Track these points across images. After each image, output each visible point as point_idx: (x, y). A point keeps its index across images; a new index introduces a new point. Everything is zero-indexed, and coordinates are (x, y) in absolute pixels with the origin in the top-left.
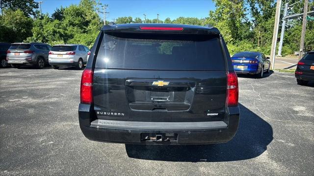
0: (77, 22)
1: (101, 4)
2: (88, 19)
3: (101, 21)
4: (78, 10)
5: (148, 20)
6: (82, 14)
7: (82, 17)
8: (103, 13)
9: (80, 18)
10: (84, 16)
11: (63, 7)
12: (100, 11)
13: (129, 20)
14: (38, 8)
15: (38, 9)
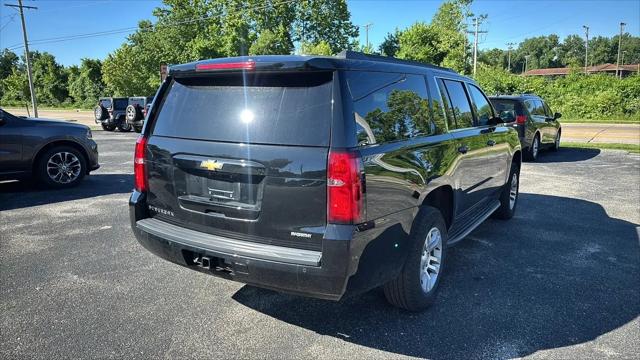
0: (420, 56)
1: (472, 15)
2: (442, 48)
3: (470, 51)
4: (425, 31)
5: (600, 37)
6: (433, 39)
7: (431, 44)
8: (474, 33)
9: (427, 48)
10: (434, 43)
11: (400, 30)
12: (469, 29)
13: (550, 43)
14: (357, 35)
15: (357, 39)
